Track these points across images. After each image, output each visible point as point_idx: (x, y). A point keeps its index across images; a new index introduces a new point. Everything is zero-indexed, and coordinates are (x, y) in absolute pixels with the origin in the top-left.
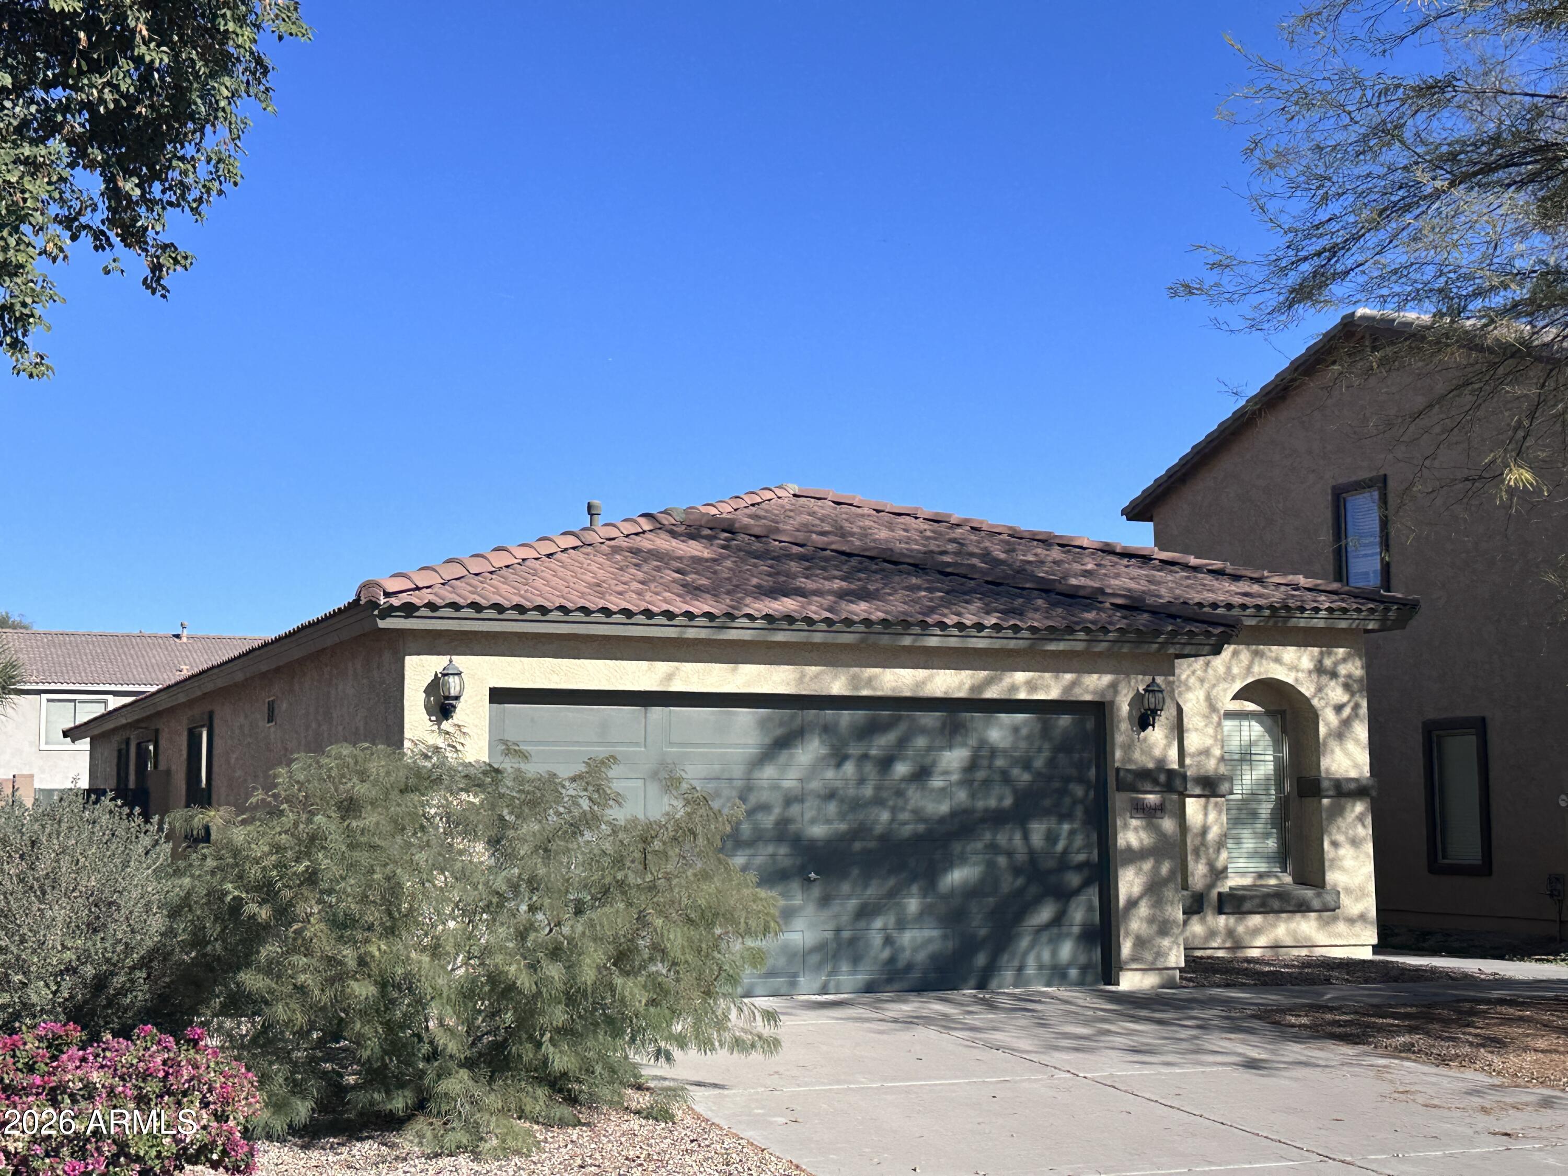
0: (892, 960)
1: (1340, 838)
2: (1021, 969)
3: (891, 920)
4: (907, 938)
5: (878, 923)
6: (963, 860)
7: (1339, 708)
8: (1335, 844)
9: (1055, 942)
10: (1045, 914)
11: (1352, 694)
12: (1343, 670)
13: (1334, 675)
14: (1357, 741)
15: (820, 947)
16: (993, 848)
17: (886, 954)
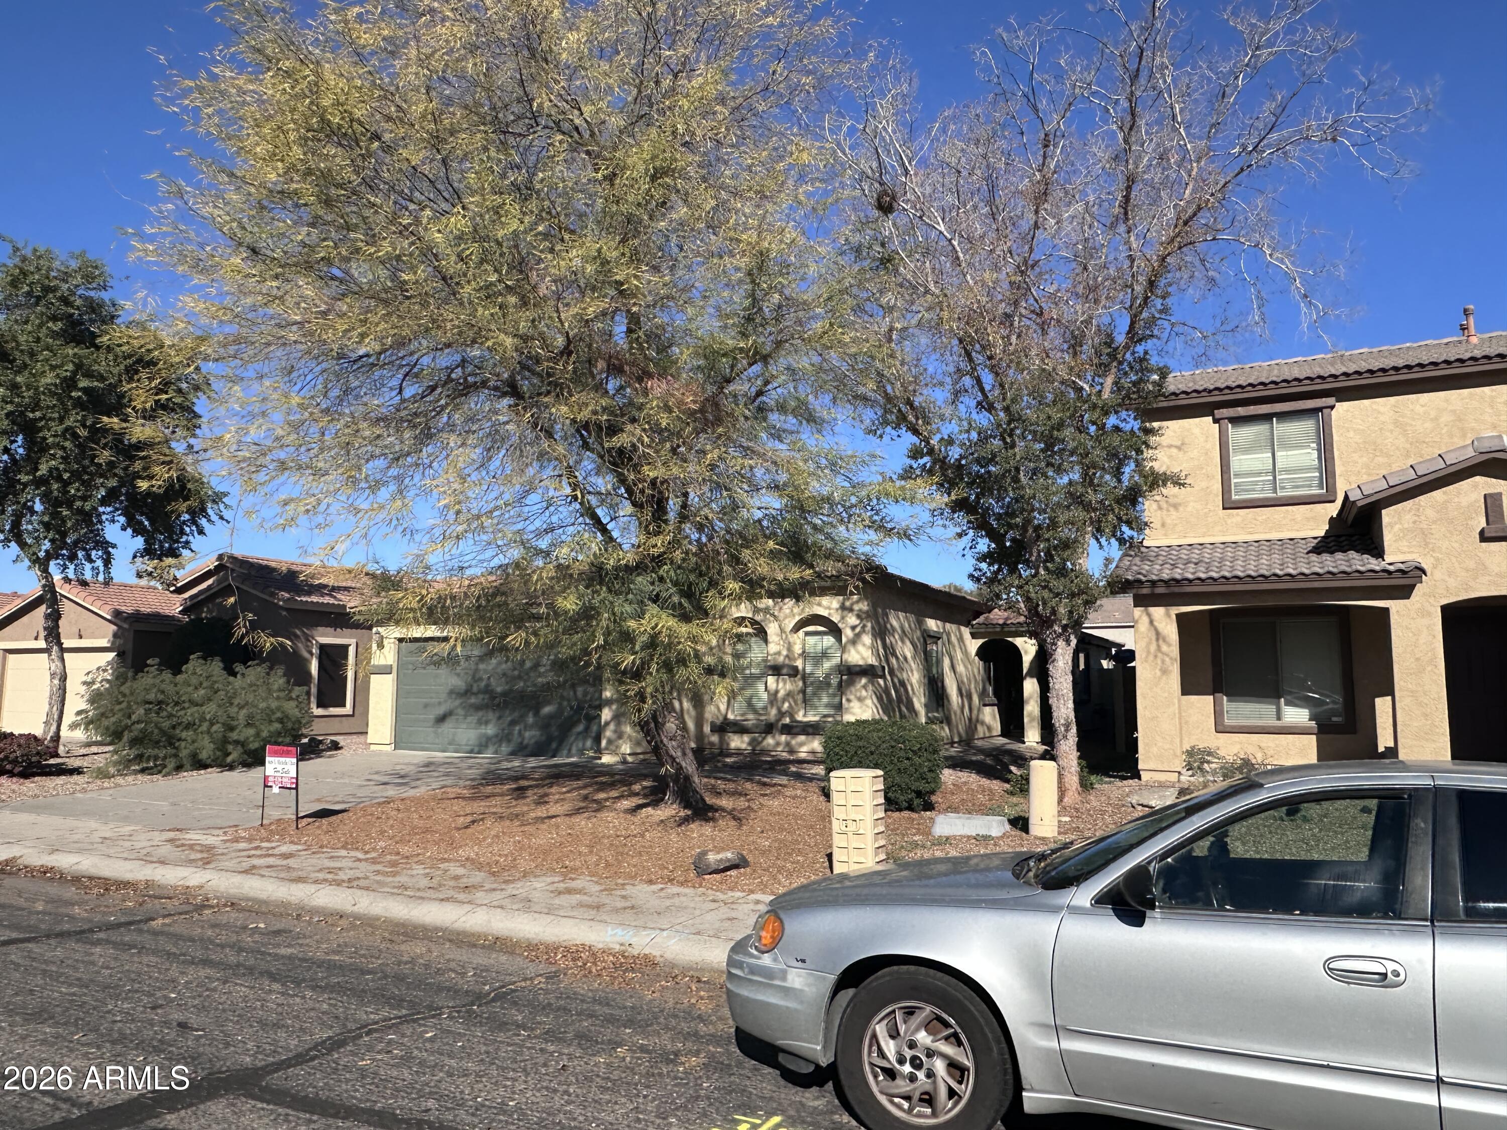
0: (521, 743)
1: (852, 697)
2: (570, 750)
3: (522, 726)
4: (527, 734)
5: (517, 728)
6: (549, 703)
7: (853, 628)
8: (849, 700)
9: (585, 739)
10: (580, 728)
11: (862, 620)
12: (856, 607)
13: (851, 610)
14: (864, 645)
15: (496, 736)
16: (562, 698)
17: (519, 740)
